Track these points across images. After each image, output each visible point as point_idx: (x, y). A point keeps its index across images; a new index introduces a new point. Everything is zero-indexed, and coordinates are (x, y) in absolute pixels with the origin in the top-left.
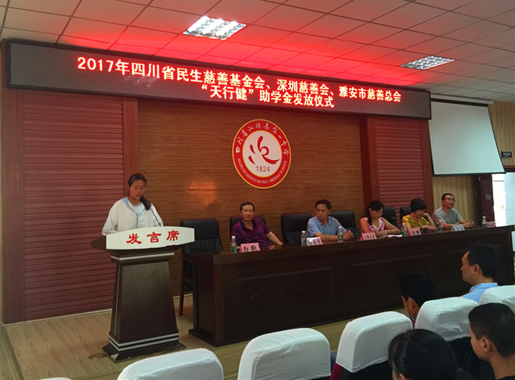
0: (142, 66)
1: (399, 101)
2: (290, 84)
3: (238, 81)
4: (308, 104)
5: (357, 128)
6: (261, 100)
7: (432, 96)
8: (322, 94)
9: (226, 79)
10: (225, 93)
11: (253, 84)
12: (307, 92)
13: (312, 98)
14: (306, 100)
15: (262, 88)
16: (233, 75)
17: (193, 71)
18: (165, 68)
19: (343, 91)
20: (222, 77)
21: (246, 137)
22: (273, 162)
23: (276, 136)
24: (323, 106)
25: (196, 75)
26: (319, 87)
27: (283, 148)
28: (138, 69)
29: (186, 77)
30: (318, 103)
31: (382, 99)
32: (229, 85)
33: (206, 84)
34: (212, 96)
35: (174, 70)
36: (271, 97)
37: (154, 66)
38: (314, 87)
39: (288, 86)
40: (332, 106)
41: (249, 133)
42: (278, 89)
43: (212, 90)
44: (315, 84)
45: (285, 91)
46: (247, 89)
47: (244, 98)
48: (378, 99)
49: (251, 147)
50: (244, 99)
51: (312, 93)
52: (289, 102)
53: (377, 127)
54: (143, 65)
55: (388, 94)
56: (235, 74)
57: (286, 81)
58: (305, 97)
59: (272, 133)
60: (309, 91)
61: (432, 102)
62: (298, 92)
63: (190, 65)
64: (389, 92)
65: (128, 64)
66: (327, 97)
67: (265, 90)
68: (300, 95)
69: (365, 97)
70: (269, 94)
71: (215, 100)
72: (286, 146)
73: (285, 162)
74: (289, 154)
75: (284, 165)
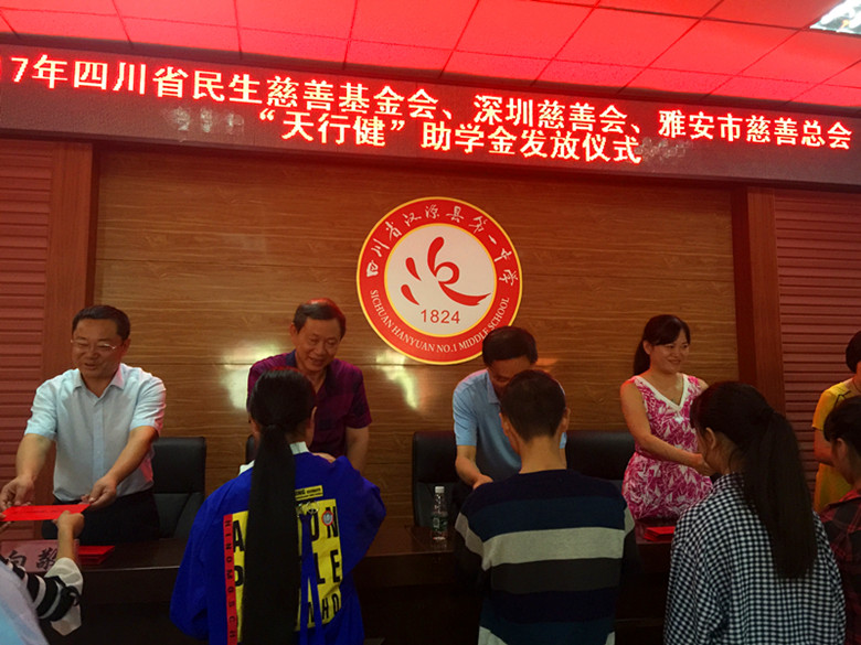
0: (100, 68)
1: (845, 146)
2: (511, 106)
3: (363, 102)
4: (562, 155)
6: (425, 145)
8: (605, 130)
9: (328, 97)
10: (323, 129)
11: (405, 109)
12: (561, 125)
13: (575, 141)
14: (557, 144)
15: (431, 117)
16: (348, 86)
17: (236, 77)
18: (162, 71)
19: (671, 121)
20: (319, 91)
21: (396, 240)
22: (472, 301)
23: (479, 236)
24: (607, 159)
25: (246, 86)
26: (597, 113)
27: (500, 268)
28: (89, 74)
29: (217, 92)
30: (593, 152)
31: (793, 142)
32: (336, 109)
33: (273, 107)
34: (286, 137)
35: (185, 75)
36: (454, 138)
37: (132, 67)
38: (582, 112)
39: (507, 112)
40: (637, 160)
41: (405, 231)
42: (477, 120)
43: (286, 122)
44: (586, 106)
45: (497, 125)
46: (387, 119)
47: (377, 141)
48: (779, 141)
49: (410, 264)
50: (376, 143)
51: (575, 128)
52: (507, 152)
54: (105, 66)
55: (815, 130)
57: (500, 100)
58: (556, 139)
59: (471, 230)
60: (568, 125)
62: (535, 127)
64: (815, 125)
65: (65, 63)
66: (621, 137)
67: (437, 121)
68: (540, 133)
69: (737, 136)
70: (449, 131)
71: (295, 146)
72: (510, 264)
73: (504, 301)
74: (517, 282)
75: (502, 308)
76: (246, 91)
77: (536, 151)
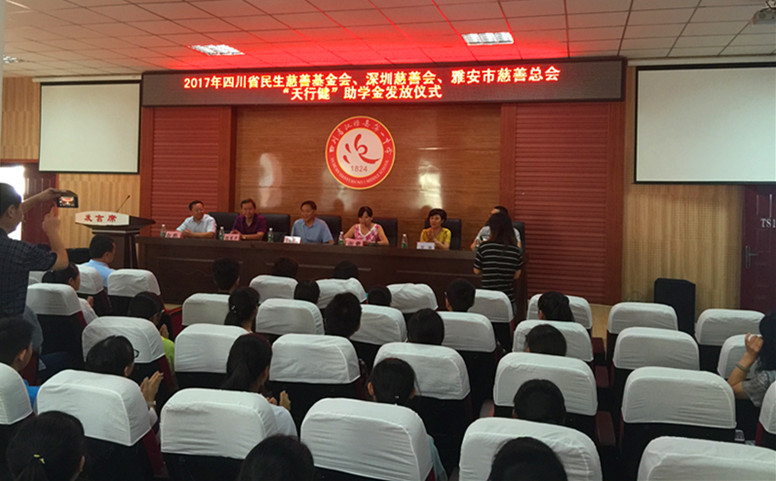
0: (231, 79)
1: (556, 79)
2: (382, 76)
3: (322, 81)
4: (404, 97)
6: (345, 97)
8: (425, 83)
9: (308, 81)
10: (306, 95)
11: (337, 82)
12: (404, 83)
13: (411, 89)
14: (402, 92)
16: (316, 75)
17: (276, 77)
18: (251, 78)
19: (458, 76)
20: (305, 79)
21: (342, 136)
22: (372, 162)
23: (378, 133)
24: (425, 96)
25: (279, 80)
26: (421, 76)
27: (385, 147)
28: (228, 82)
29: (269, 84)
30: (419, 94)
31: (524, 80)
32: (311, 85)
33: (288, 87)
34: (293, 99)
35: (259, 79)
36: (357, 93)
37: (241, 77)
38: (415, 76)
39: (380, 79)
40: (440, 96)
41: (345, 132)
42: (367, 84)
43: (293, 93)
44: (417, 72)
45: (376, 85)
46: (330, 87)
48: (516, 80)
49: (347, 146)
50: (326, 98)
51: (411, 83)
52: (379, 97)
53: (519, 117)
54: (233, 78)
55: (536, 72)
56: (318, 74)
57: (378, 74)
58: (401, 89)
59: (373, 130)
60: (408, 82)
62: (393, 85)
63: (273, 71)
64: (538, 69)
65: (221, 78)
66: (433, 86)
67: (350, 86)
68: (395, 87)
69: (492, 80)
70: (355, 90)
71: (296, 102)
72: (390, 145)
73: (387, 162)
74: (392, 153)
75: (386, 164)
76: (279, 82)
77: (393, 96)
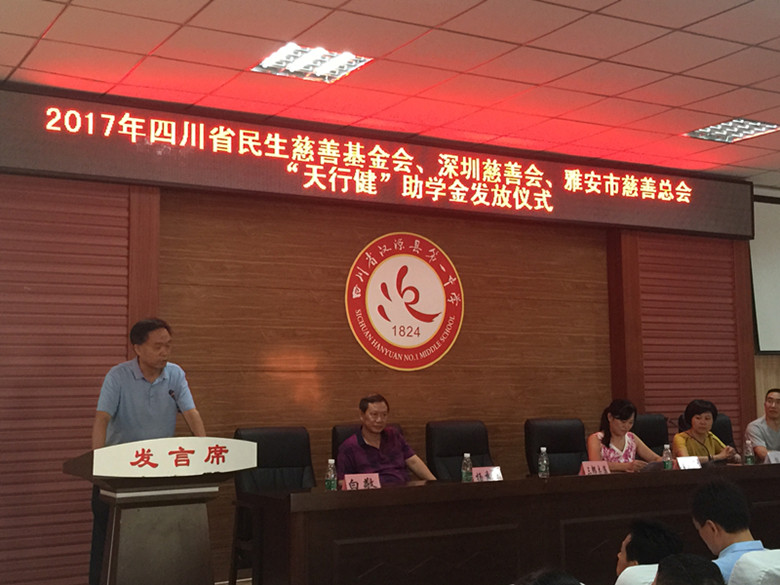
0: (169, 126)
1: (687, 200)
2: (464, 163)
3: (361, 158)
4: (499, 204)
5: (602, 254)
6: (405, 194)
7: (757, 192)
8: (529, 184)
9: (335, 153)
10: (332, 180)
11: (390, 163)
12: (498, 180)
13: (508, 193)
14: (496, 195)
15: (409, 171)
16: (350, 145)
17: (270, 136)
18: (215, 130)
19: (573, 179)
20: (329, 148)
21: (373, 268)
22: (428, 318)
23: (435, 266)
24: (530, 208)
25: (277, 144)
26: (523, 170)
27: (448, 291)
28: (162, 131)
29: (256, 148)
30: (520, 202)
31: (653, 197)
32: (341, 163)
33: (296, 161)
34: (307, 186)
35: (233, 134)
36: (425, 189)
37: (193, 126)
38: (513, 169)
39: (461, 168)
40: (550, 209)
41: (380, 260)
42: (441, 174)
43: (306, 174)
44: (516, 164)
45: (455, 178)
46: (378, 172)
47: (371, 190)
48: (644, 196)
49: (384, 287)
50: (370, 192)
51: (508, 182)
52: (462, 200)
53: (641, 253)
54: (173, 124)
55: (667, 188)
56: (354, 143)
57: (456, 157)
58: (495, 191)
59: (427, 260)
60: (503, 179)
61: (757, 204)
62: (481, 181)
63: (264, 123)
64: (668, 183)
65: (143, 121)
66: (539, 190)
67: (413, 174)
68: (485, 185)
69: (617, 192)
70: (421, 183)
71: (311, 194)
72: (455, 288)
73: (452, 319)
74: (460, 303)
75: (450, 324)
76: (277, 148)
77: (482, 200)
